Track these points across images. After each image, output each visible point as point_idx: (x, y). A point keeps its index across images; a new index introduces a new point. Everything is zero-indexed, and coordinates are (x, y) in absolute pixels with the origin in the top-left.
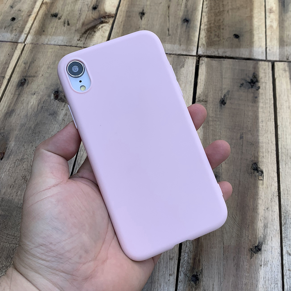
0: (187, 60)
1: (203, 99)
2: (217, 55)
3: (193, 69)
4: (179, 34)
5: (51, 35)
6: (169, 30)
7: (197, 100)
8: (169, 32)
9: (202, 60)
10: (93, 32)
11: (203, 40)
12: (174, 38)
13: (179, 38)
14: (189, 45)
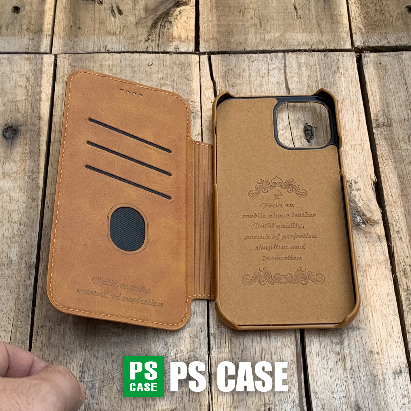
0: (341, 59)
1: (384, 123)
2: (388, 45)
3: (355, 74)
4: (314, 14)
5: (95, 34)
6: (296, 9)
7: (374, 125)
8: (297, 12)
9: (365, 56)
10: (166, 23)
11: (357, 21)
12: (307, 22)
13: (317, 21)
14: (337, 32)
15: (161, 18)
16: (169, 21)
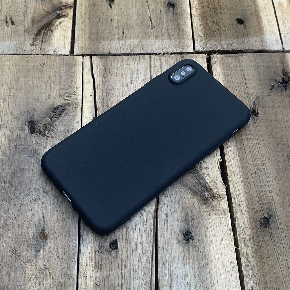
8: (152, 23)
10: (48, 31)
11: (198, 30)
12: (160, 31)
13: (167, 30)
14: (182, 39)
15: (45, 27)
16: (51, 30)
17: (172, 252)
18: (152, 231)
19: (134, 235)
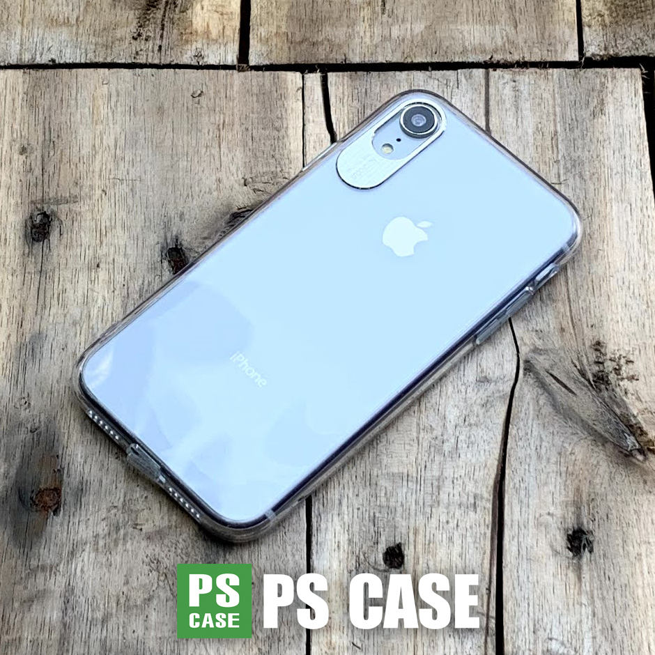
17: (537, 576)
18: (488, 528)
19: (444, 536)
